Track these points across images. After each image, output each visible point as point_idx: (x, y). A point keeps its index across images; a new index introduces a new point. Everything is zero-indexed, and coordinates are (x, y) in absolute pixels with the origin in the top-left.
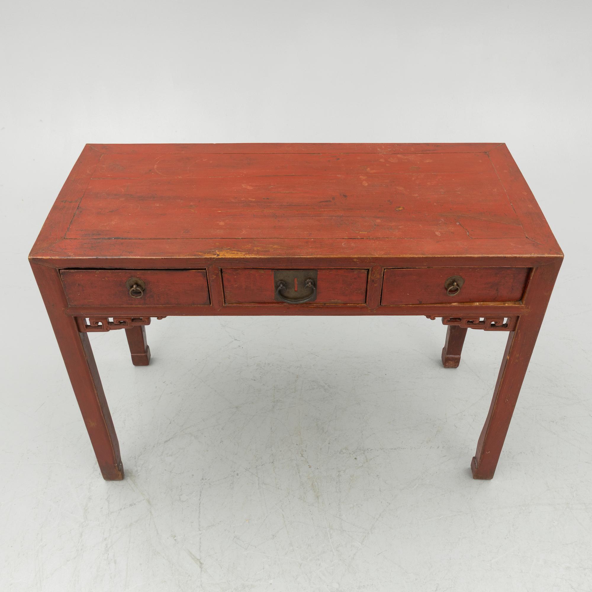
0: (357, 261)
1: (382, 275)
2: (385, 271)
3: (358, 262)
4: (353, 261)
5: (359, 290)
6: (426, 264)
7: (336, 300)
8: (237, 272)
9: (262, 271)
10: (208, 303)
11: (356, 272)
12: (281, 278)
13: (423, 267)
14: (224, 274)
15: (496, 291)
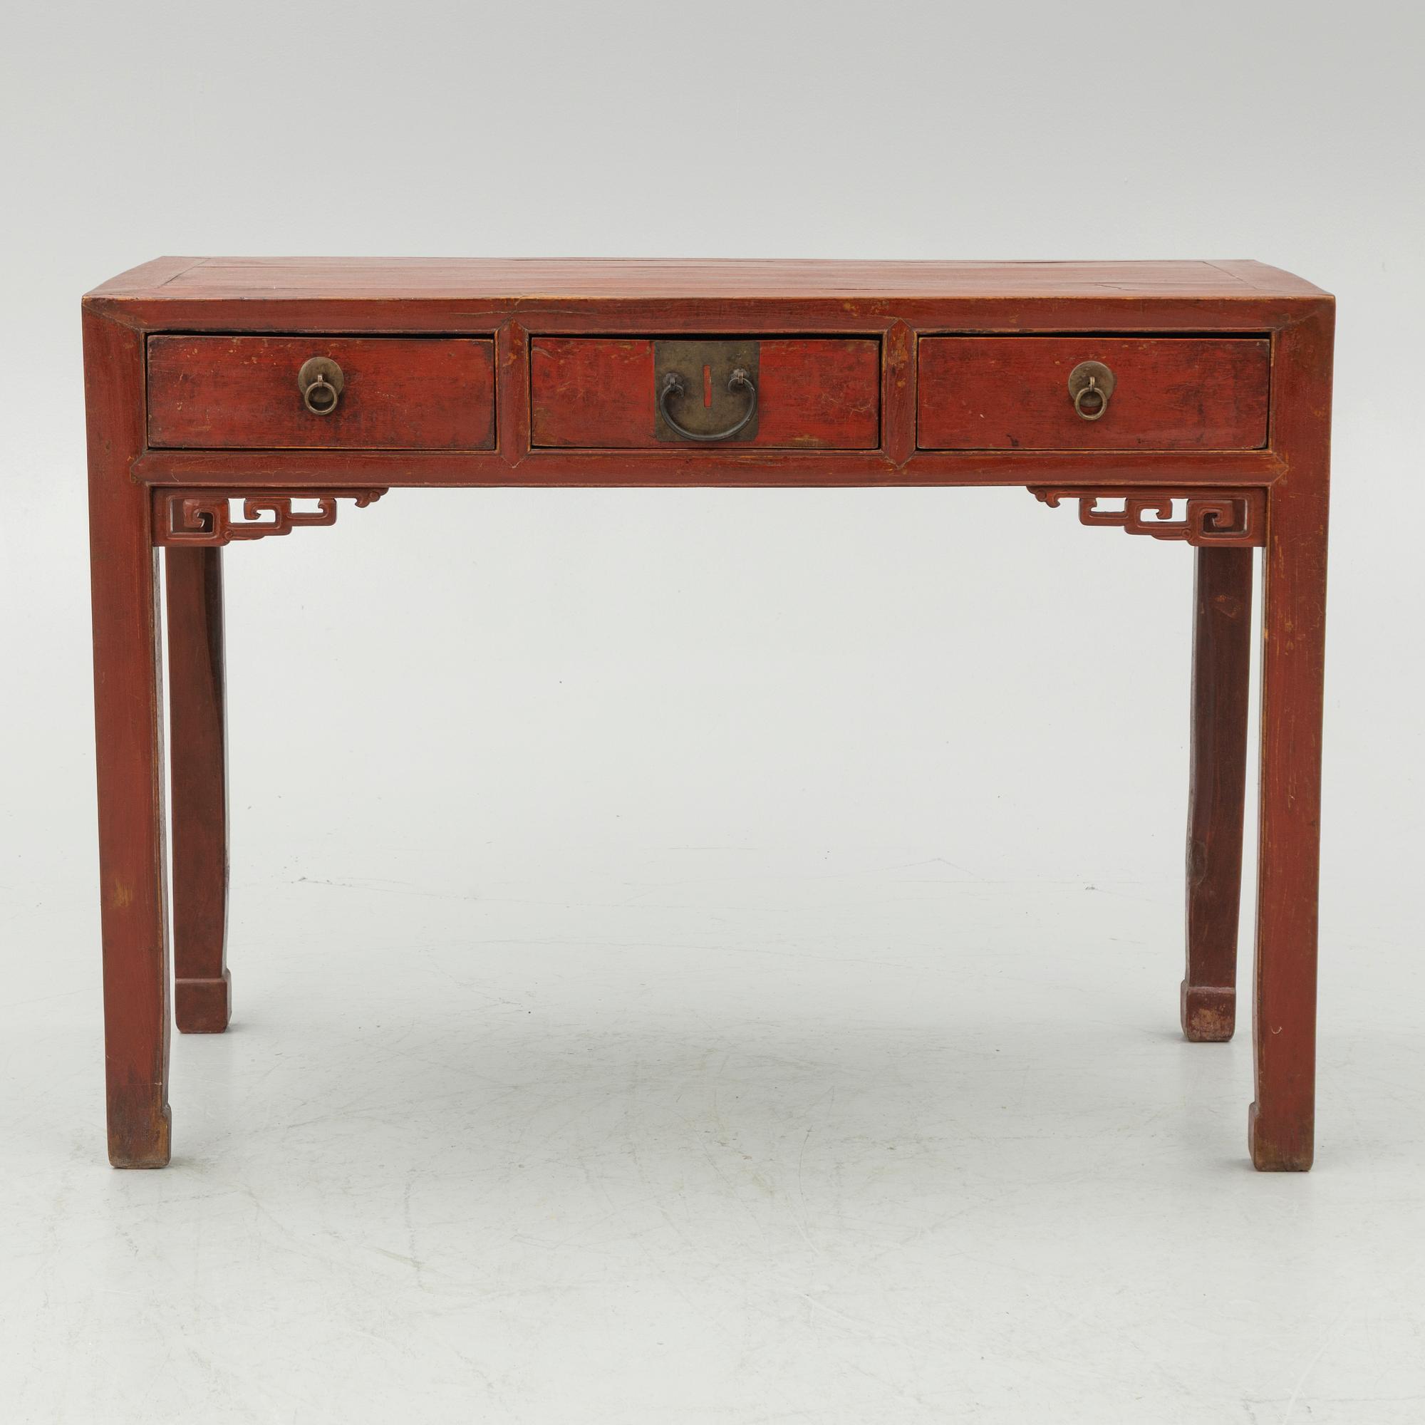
0: (852, 310)
1: (915, 353)
2: (920, 341)
3: (856, 312)
4: (843, 310)
5: (862, 406)
6: (1014, 321)
7: (806, 438)
8: (568, 346)
9: (626, 345)
10: (490, 444)
11: (851, 346)
12: (672, 365)
13: (1009, 330)
14: (534, 349)
15: (1201, 412)
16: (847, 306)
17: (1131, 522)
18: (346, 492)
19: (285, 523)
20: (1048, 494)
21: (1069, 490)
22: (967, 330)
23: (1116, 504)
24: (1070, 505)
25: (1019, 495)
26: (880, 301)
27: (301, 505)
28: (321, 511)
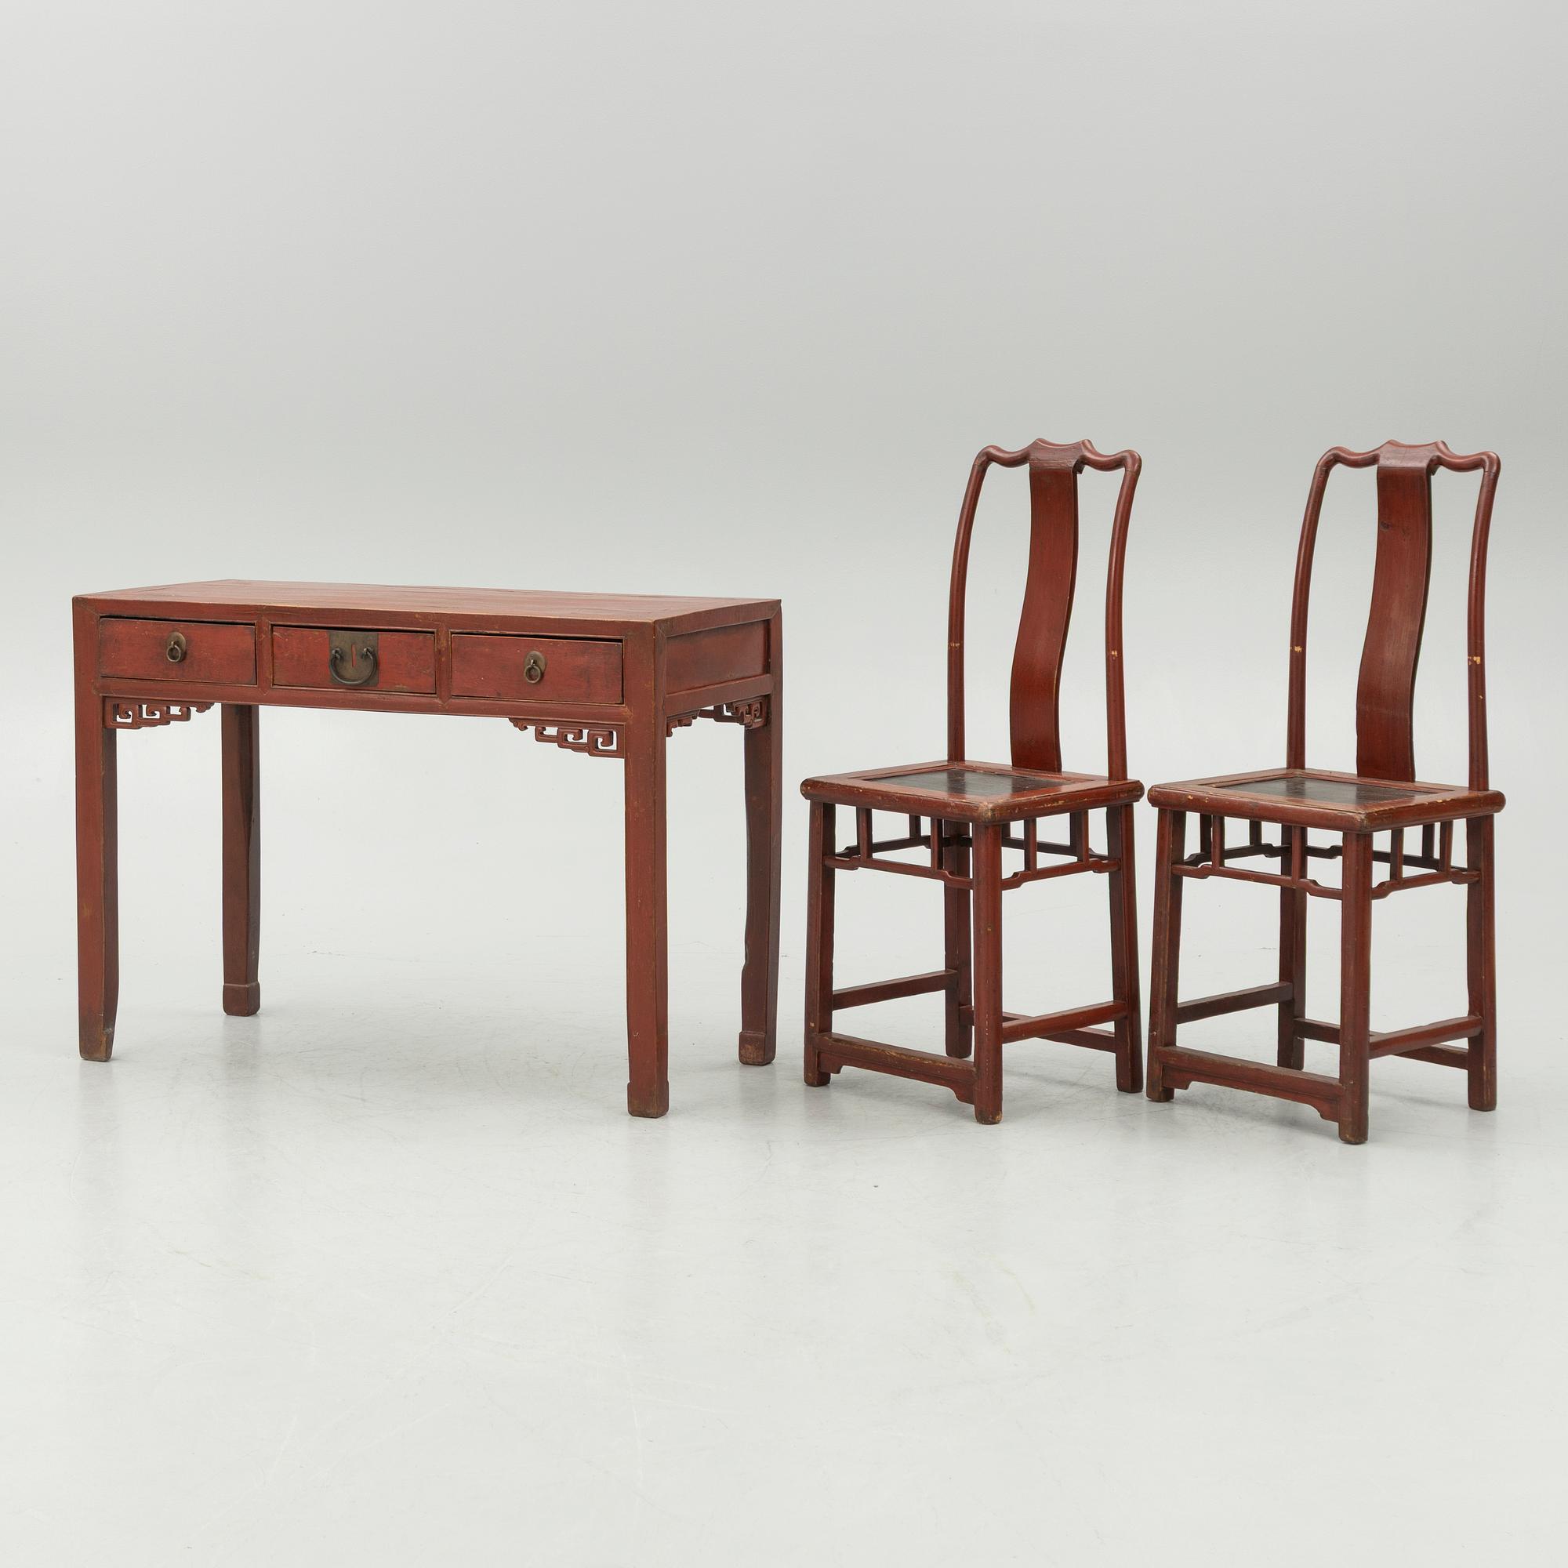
0: (419, 618)
1: (450, 642)
2: (452, 636)
3: (422, 619)
4: (414, 618)
5: (427, 669)
6: (497, 627)
7: (401, 686)
8: (289, 632)
9: (316, 632)
10: (254, 681)
11: (421, 636)
12: (337, 644)
13: (495, 632)
14: (274, 633)
15: (588, 682)
16: (417, 616)
17: (561, 741)
18: (194, 704)
19: (166, 720)
20: (520, 723)
21: (532, 722)
22: (474, 631)
23: (551, 731)
24: (531, 729)
25: (505, 722)
26: (432, 613)
27: (175, 710)
28: (180, 713)
